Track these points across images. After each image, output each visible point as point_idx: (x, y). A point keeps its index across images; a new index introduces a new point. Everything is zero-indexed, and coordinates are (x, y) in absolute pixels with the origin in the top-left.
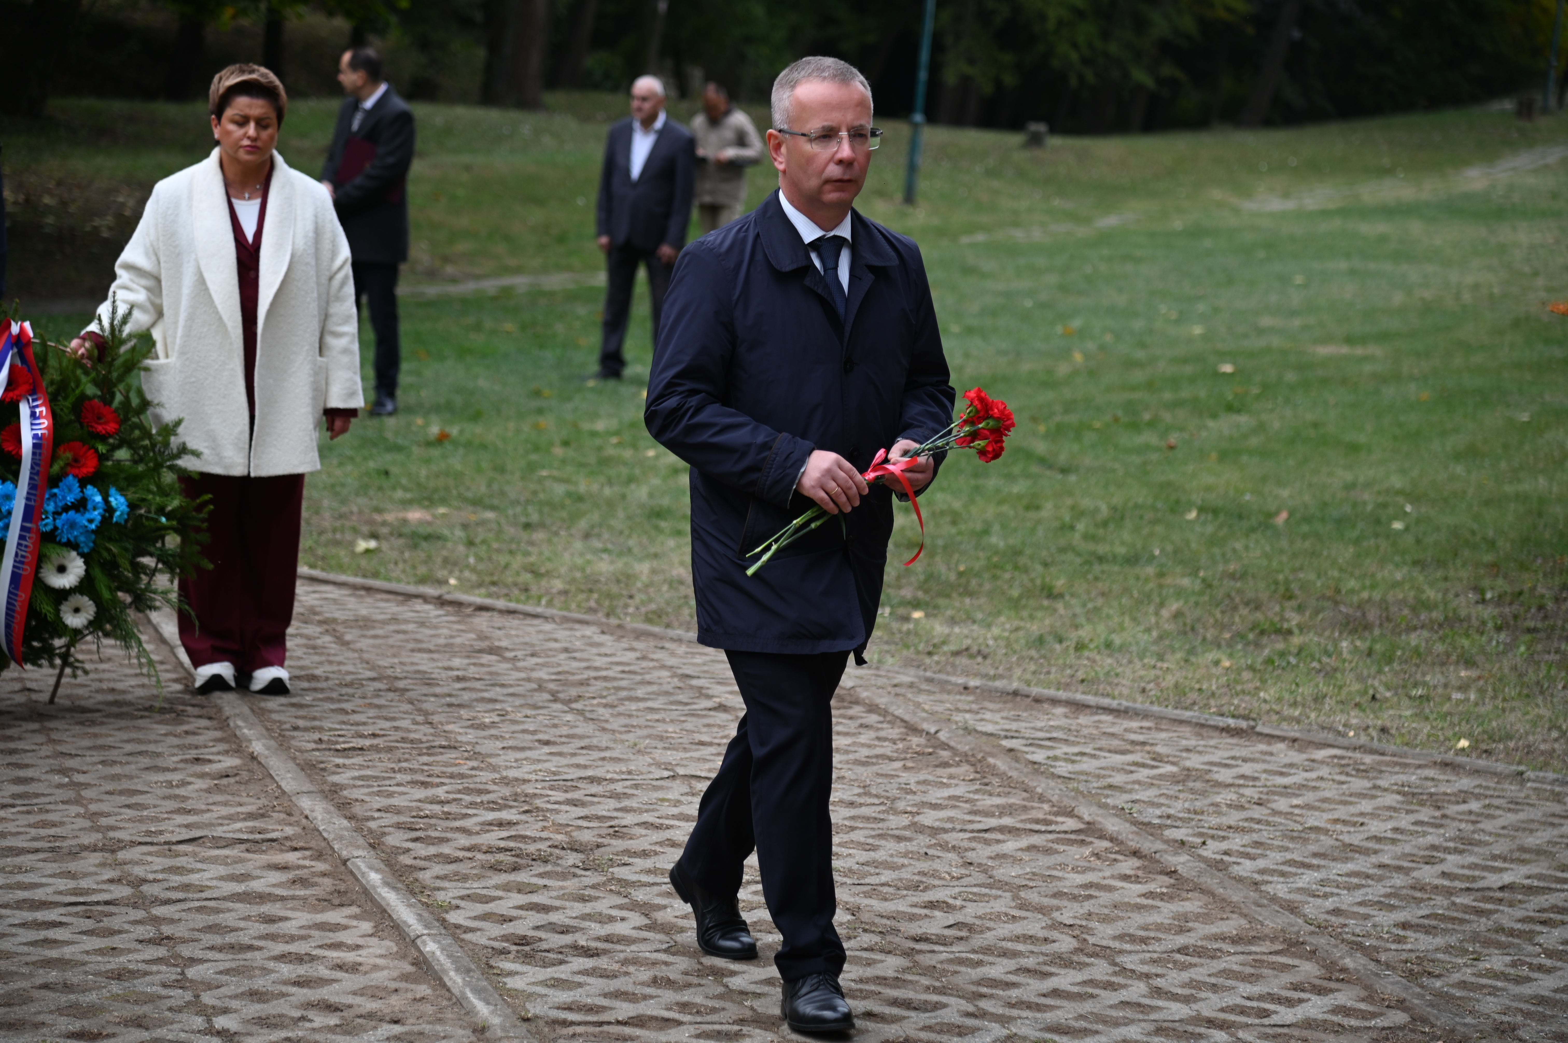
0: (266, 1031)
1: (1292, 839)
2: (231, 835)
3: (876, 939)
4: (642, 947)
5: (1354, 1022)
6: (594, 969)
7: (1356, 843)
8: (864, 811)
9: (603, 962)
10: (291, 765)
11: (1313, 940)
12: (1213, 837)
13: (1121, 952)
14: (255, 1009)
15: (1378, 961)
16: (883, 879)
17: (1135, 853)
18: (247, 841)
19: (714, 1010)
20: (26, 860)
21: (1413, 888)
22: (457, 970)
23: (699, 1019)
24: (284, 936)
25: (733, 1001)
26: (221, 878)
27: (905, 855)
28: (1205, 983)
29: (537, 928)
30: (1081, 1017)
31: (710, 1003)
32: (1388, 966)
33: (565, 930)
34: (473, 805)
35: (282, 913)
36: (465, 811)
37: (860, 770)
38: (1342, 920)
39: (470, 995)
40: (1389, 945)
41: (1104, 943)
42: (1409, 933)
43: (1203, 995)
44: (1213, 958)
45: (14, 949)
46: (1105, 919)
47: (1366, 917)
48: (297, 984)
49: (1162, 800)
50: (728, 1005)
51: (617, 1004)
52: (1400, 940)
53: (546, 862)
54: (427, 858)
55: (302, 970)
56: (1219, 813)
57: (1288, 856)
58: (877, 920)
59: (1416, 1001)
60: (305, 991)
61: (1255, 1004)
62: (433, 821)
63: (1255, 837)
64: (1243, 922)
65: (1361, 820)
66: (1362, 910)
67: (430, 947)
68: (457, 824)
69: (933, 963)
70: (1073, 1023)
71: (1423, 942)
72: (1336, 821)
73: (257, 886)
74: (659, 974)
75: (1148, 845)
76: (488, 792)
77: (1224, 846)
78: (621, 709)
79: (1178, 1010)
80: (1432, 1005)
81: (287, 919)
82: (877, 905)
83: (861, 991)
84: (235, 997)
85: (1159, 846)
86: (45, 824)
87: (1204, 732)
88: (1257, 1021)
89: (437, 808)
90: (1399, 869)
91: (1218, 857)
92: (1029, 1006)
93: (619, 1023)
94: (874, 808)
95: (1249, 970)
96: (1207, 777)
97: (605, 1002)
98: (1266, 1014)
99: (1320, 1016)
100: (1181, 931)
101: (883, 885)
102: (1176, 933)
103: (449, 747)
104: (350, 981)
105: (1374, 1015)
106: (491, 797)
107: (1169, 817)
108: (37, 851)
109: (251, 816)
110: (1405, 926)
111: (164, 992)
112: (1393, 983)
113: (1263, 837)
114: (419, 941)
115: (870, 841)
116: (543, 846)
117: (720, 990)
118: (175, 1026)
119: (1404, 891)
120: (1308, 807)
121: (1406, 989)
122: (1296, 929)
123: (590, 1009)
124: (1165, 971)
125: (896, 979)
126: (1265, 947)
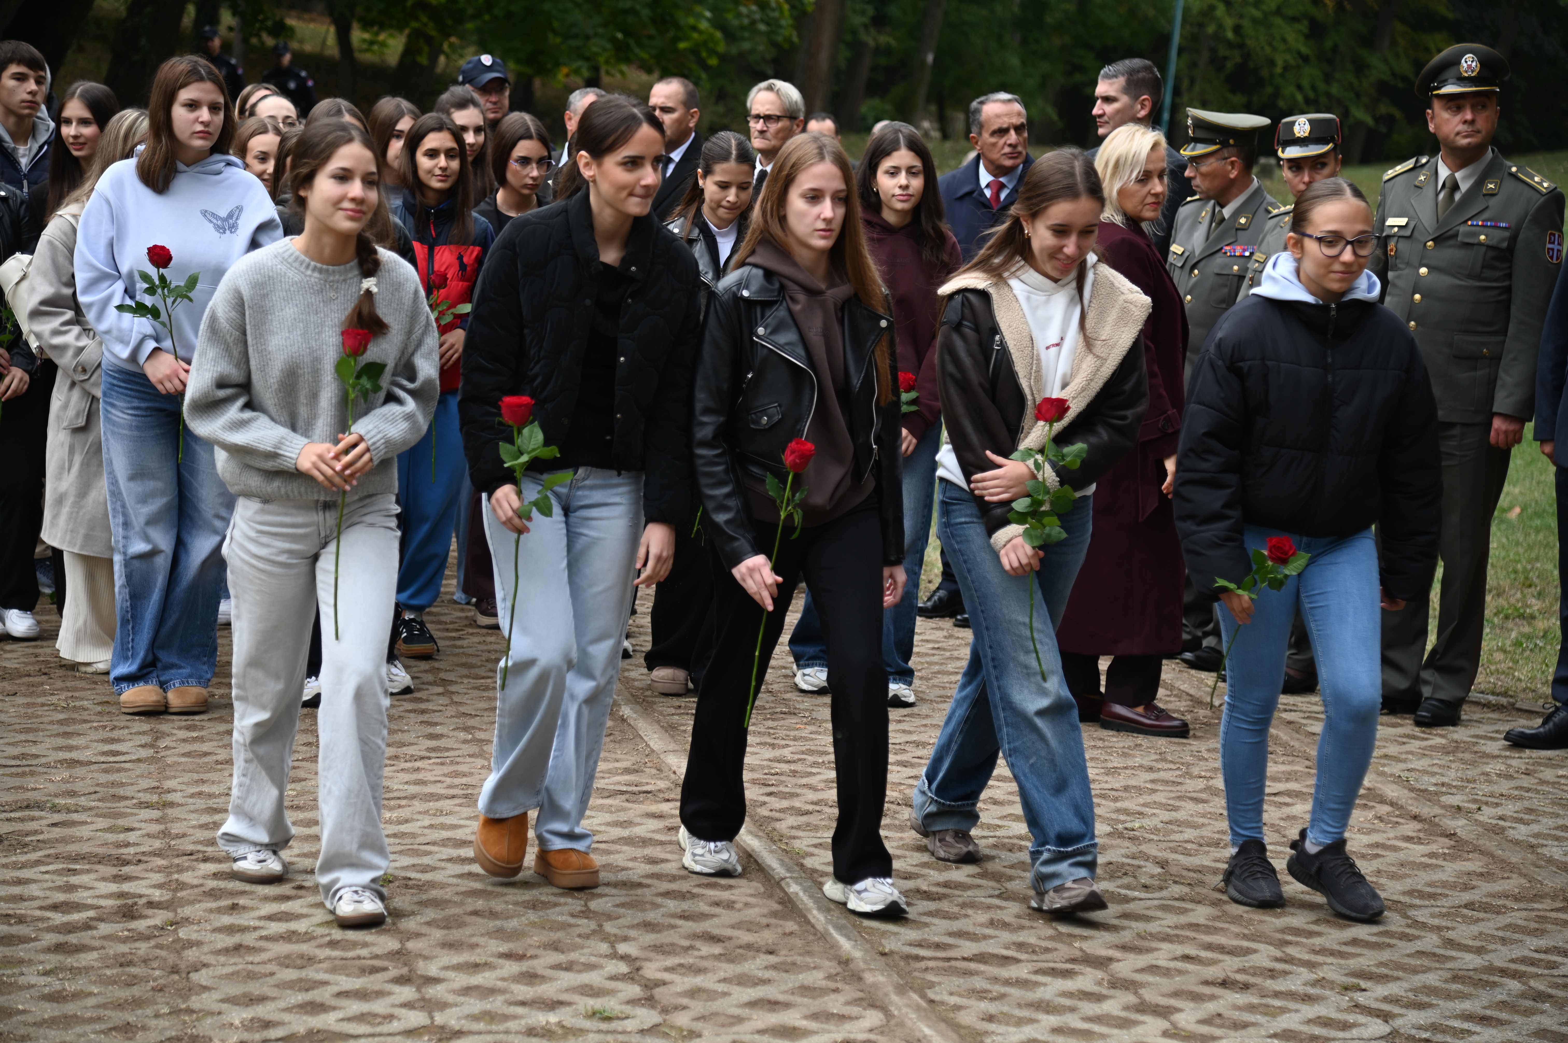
0: (661, 957)
2: (612, 787)
3: (1186, 889)
4: (977, 892)
6: (937, 911)
8: (1162, 775)
9: (945, 905)
10: (656, 727)
12: (1487, 803)
13: (1412, 906)
14: (650, 938)
16: (1186, 836)
17: (1415, 817)
18: (626, 792)
19: (1047, 950)
20: (446, 804)
22: (819, 909)
23: (1035, 958)
24: (667, 875)
25: (1063, 942)
26: (608, 824)
27: (1204, 816)
28: (1493, 936)
30: (1381, 964)
31: (1044, 944)
33: (907, 876)
34: (815, 764)
35: (663, 856)
36: (809, 770)
39: (832, 931)
41: (1395, 898)
43: (1492, 947)
44: (1498, 913)
45: (445, 880)
46: (1393, 876)
48: (683, 917)
49: (1436, 769)
50: (1059, 946)
51: (961, 942)
54: (780, 811)
55: (685, 905)
56: (1490, 782)
58: (1185, 873)
60: (690, 923)
62: (783, 778)
63: (1526, 804)
64: (1523, 881)
67: (794, 888)
68: (804, 781)
69: (1240, 913)
70: (1374, 969)
73: (639, 831)
74: (996, 917)
75: (1426, 810)
77: (1499, 811)
78: (935, 681)
79: (1471, 961)
81: (667, 861)
82: (1183, 859)
83: (1177, 936)
84: (632, 927)
85: (1437, 810)
86: (456, 774)
88: (1546, 972)
89: (785, 767)
91: (1494, 822)
92: (1332, 953)
93: (964, 959)
94: (1171, 773)
95: (1533, 925)
96: (1475, 749)
97: (950, 941)
98: (1553, 965)
100: (1466, 888)
101: (1187, 842)
102: (1462, 890)
103: (790, 713)
104: (727, 917)
107: (1443, 785)
108: (453, 797)
109: (627, 771)
111: (572, 921)
113: (1536, 803)
114: (783, 884)
115: (1171, 802)
117: (1051, 932)
118: (586, 951)
123: (938, 946)
124: (1455, 924)
125: (1207, 926)
126: (1547, 904)
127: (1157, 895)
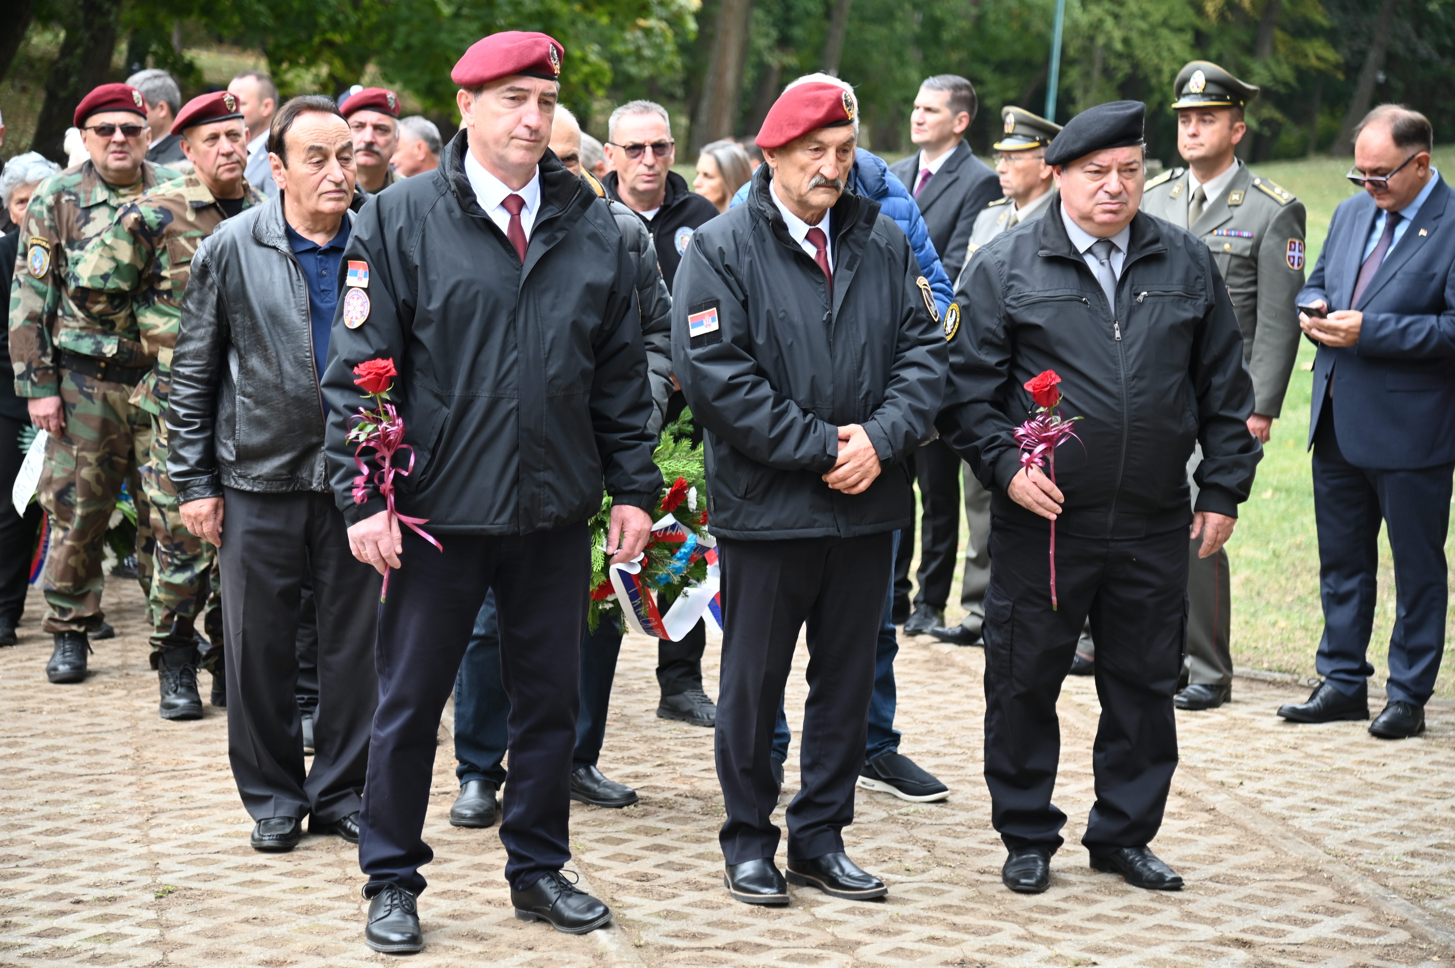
1: (1321, 778)
3: (947, 872)
5: (1360, 940)
6: (702, 901)
7: (1377, 781)
9: (710, 895)
11: (1331, 868)
12: (1250, 778)
15: (1386, 886)
16: (957, 819)
17: (1180, 794)
19: (800, 936)
21: (1425, 820)
23: (786, 944)
24: (447, 875)
25: (817, 928)
28: (1230, 907)
29: (658, 866)
30: (1119, 938)
31: (798, 930)
32: (1395, 890)
33: (682, 868)
37: (947, 724)
38: (1357, 850)
40: (1398, 872)
42: (1417, 861)
43: (1227, 918)
44: (1240, 885)
45: (226, 889)
47: (1380, 847)
48: (453, 917)
49: (1209, 746)
50: (813, 931)
51: (717, 931)
52: (1407, 867)
53: (671, 808)
55: (457, 905)
56: (1257, 757)
57: (1316, 794)
58: (950, 855)
59: (1417, 921)
60: (458, 923)
61: (1273, 925)
63: (1288, 777)
64: (1270, 853)
65: (1383, 761)
66: (1377, 841)
69: (994, 892)
70: (1110, 944)
71: (1427, 869)
72: (1361, 762)
75: (1192, 786)
76: (629, 749)
77: (1259, 786)
79: (1204, 932)
80: (1430, 924)
81: (451, 860)
82: (950, 842)
83: (928, 918)
85: (1202, 786)
87: (1254, 685)
88: (1273, 940)
90: (1413, 804)
91: (1253, 796)
92: (1073, 929)
93: (717, 948)
95: (1271, 895)
96: (1251, 725)
97: (708, 930)
98: (1282, 934)
99: (1331, 936)
100: (1215, 861)
101: (957, 824)
102: (1210, 864)
104: (496, 914)
105: (1379, 934)
106: (632, 753)
107: (1213, 761)
110: (1413, 854)
111: (342, 925)
112: (1397, 906)
113: (1296, 777)
116: (670, 795)
117: (808, 918)
119: (1416, 824)
120: (1338, 750)
121: (1409, 910)
122: (1316, 858)
123: (694, 936)
124: (1197, 897)
125: (959, 907)
126: (1289, 874)
127: (918, 878)
